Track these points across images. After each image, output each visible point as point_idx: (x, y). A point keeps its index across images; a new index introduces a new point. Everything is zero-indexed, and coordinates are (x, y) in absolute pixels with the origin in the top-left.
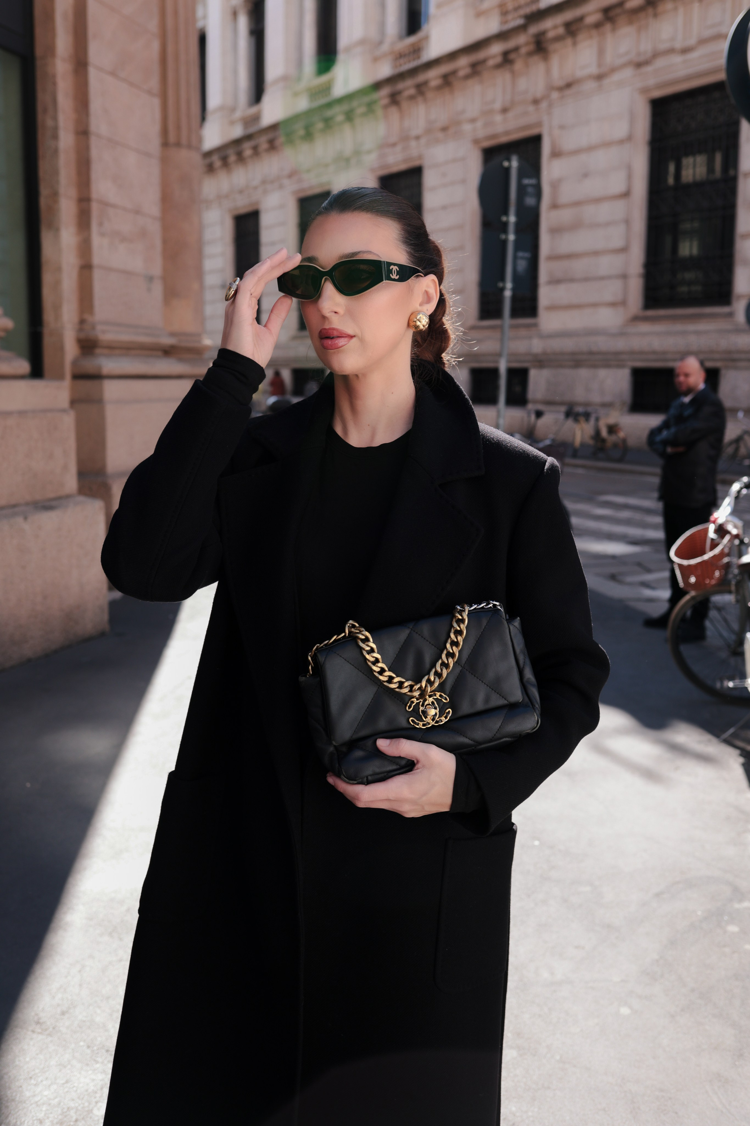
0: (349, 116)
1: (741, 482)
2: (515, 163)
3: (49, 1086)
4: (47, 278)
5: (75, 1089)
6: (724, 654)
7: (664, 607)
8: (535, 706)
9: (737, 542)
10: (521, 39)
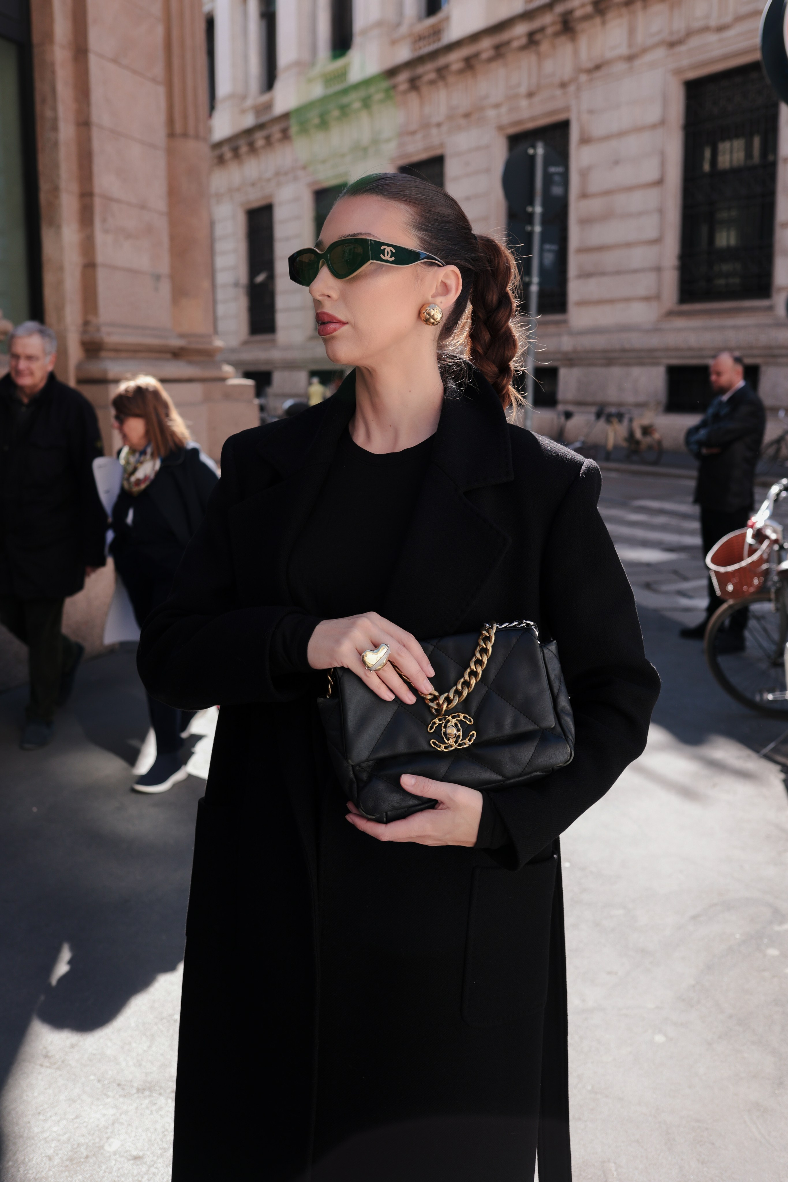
0: (366, 103)
1: (780, 484)
2: (540, 150)
3: (59, 1121)
4: (49, 278)
5: (85, 1124)
6: (764, 665)
7: (702, 616)
8: (568, 737)
9: (776, 547)
10: (547, 19)
